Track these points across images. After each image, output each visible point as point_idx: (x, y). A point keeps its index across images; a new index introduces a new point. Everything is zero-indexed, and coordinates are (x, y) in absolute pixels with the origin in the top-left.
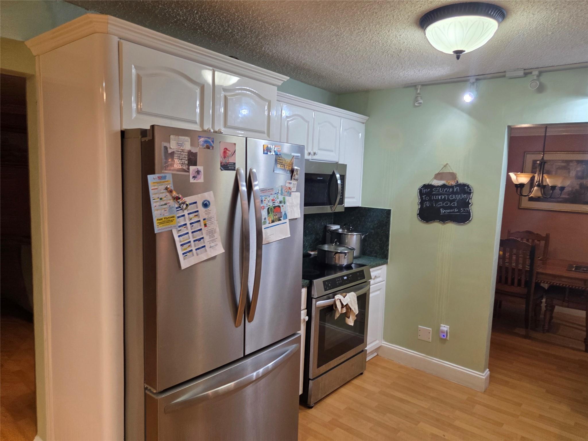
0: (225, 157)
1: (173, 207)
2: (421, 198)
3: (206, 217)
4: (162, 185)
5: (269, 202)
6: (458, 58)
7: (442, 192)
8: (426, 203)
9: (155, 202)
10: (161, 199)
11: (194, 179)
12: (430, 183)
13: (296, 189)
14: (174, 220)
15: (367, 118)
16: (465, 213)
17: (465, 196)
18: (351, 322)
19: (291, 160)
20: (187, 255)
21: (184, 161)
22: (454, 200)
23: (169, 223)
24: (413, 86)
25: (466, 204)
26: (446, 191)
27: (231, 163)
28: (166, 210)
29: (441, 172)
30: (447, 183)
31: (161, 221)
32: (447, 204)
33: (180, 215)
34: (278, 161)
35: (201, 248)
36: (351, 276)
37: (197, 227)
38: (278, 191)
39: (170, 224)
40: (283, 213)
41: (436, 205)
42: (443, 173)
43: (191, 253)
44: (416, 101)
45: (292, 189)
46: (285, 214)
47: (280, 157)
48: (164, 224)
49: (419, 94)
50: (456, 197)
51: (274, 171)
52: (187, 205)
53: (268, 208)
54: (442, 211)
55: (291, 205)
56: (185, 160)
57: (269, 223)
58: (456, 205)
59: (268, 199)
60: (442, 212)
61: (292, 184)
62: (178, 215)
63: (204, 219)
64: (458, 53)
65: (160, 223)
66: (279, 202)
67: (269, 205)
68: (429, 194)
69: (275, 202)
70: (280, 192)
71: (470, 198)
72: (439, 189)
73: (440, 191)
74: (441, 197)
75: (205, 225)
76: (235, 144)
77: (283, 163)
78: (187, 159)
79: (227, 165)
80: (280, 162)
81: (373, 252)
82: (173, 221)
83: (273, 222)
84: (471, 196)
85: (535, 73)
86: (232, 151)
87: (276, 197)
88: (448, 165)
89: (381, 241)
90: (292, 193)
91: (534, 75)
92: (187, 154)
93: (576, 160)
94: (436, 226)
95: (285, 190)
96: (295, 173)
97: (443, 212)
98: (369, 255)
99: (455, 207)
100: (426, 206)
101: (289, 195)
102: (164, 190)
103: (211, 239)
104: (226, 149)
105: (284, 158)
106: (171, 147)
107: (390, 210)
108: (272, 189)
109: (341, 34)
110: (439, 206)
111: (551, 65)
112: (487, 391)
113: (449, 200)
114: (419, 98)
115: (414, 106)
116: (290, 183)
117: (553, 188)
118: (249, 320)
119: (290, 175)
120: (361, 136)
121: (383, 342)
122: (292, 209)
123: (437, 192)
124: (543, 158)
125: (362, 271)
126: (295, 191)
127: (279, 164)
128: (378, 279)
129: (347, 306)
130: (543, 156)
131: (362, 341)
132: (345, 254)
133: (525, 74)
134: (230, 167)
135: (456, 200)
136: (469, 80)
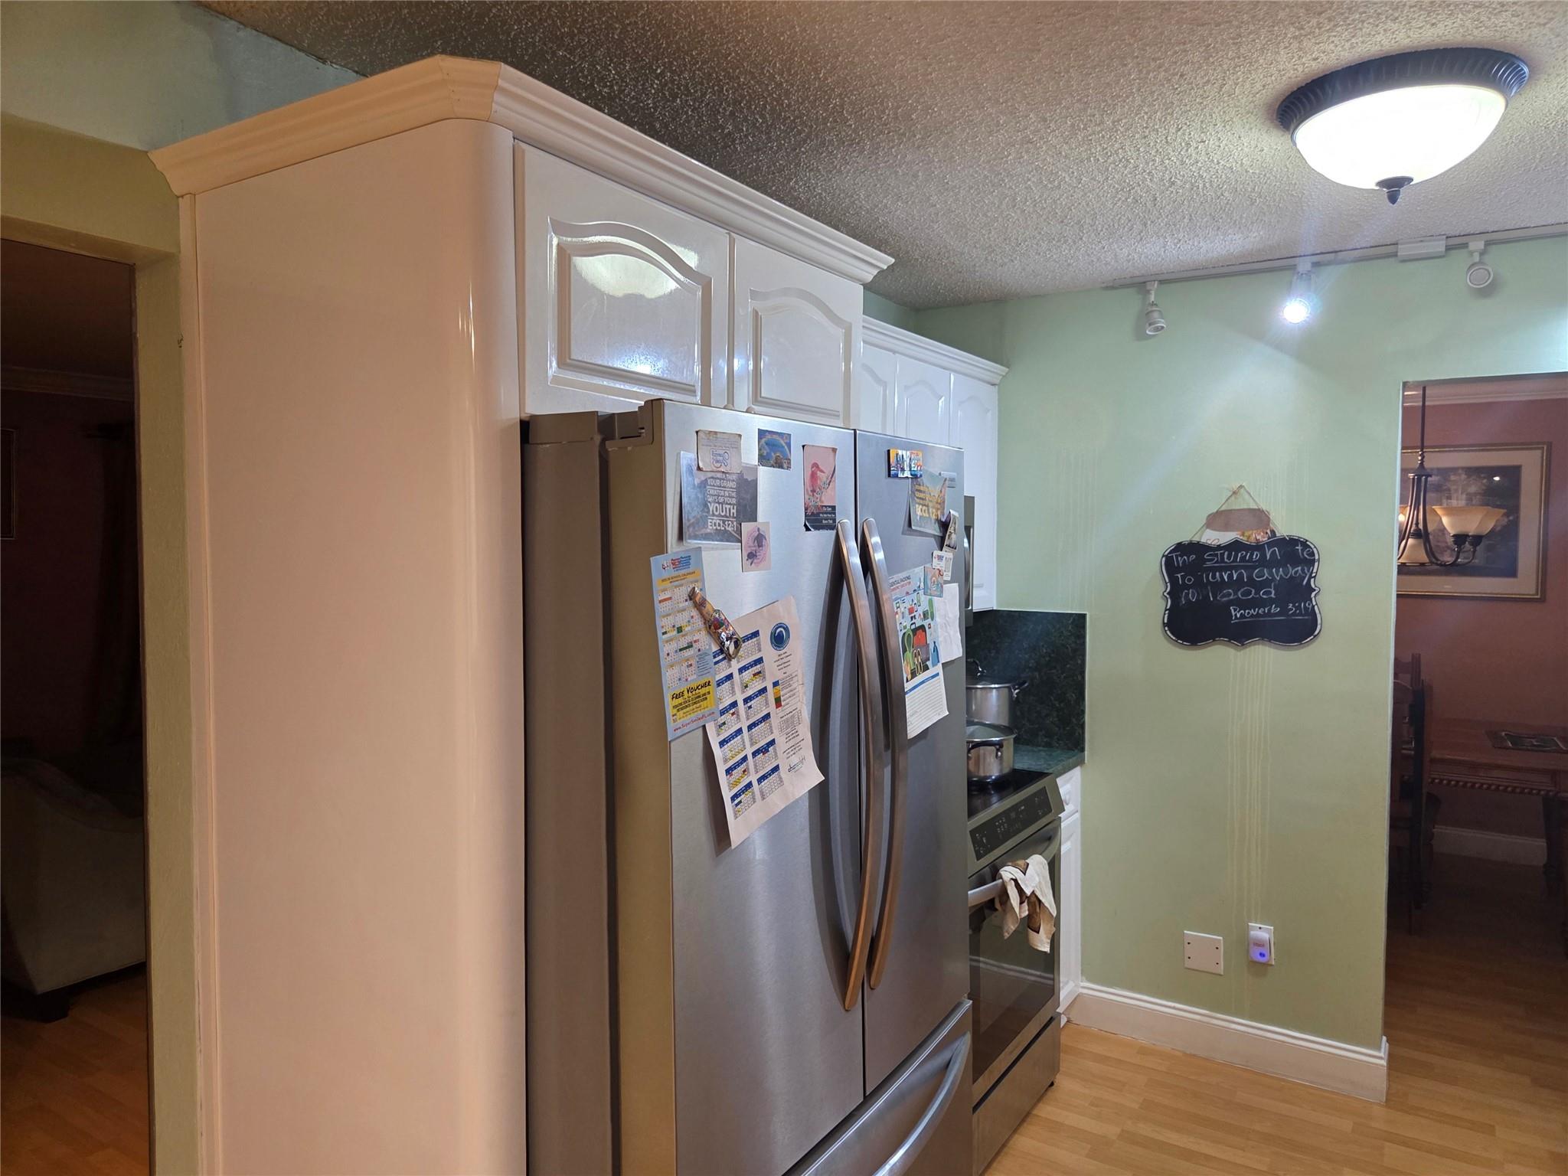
0: (813, 491)
1: (706, 654)
2: (1173, 580)
3: (779, 676)
4: (682, 585)
5: (903, 618)
6: (1393, 198)
7: (1233, 562)
8: (1187, 594)
9: (668, 641)
10: (680, 630)
11: (750, 561)
12: (1196, 539)
13: (950, 574)
14: (709, 693)
15: (1002, 370)
16: (1300, 614)
17: (1298, 571)
18: (1042, 942)
19: (941, 491)
20: (740, 802)
21: (728, 506)
22: (1266, 583)
23: (698, 705)
24: (1139, 285)
25: (1300, 591)
26: (1243, 559)
27: (826, 506)
28: (691, 665)
29: (1223, 508)
30: (1245, 539)
31: (680, 700)
32: (1247, 593)
33: (722, 675)
34: (918, 494)
35: (770, 775)
36: (1023, 808)
37: (760, 707)
38: (919, 584)
39: (700, 706)
40: (931, 647)
41: (1215, 597)
42: (1231, 510)
43: (749, 794)
44: (1150, 325)
45: (944, 574)
46: (936, 649)
47: (920, 485)
48: (688, 709)
49: (1153, 304)
50: (1271, 574)
51: (910, 525)
52: (737, 645)
53: (904, 634)
54: (1236, 613)
55: (944, 621)
56: (730, 504)
57: (908, 681)
58: (1273, 596)
59: (902, 609)
60: (1236, 615)
61: (944, 559)
62: (718, 678)
63: (776, 684)
64: (1394, 187)
65: (679, 708)
68: (1194, 569)
69: (914, 617)
70: (922, 585)
71: (1313, 575)
72: (1222, 555)
73: (1226, 560)
74: (1230, 576)
75: (778, 702)
76: (834, 450)
77: (925, 499)
78: (734, 501)
79: (818, 514)
80: (920, 498)
81: (1041, 733)
82: (708, 696)
83: (913, 675)
84: (1315, 571)
85: (1477, 245)
86: (828, 470)
87: (916, 602)
88: (1242, 491)
89: (1061, 702)
90: (945, 587)
91: (1472, 252)
92: (733, 485)
93: (1463, 468)
94: (1219, 656)
95: (932, 577)
96: (952, 529)
97: (1238, 616)
98: (1031, 743)
99: (1271, 601)
100: (1189, 602)
101: (938, 594)
102: (686, 600)
103: (791, 743)
104: (816, 466)
105: (928, 484)
106: (701, 465)
107: (1083, 616)
108: (908, 578)
109: (1041, 138)
110: (1225, 599)
111: (1522, 226)
112: (1394, 1100)
113: (1251, 582)
114: (1156, 315)
115: (1140, 335)
116: (940, 558)
117: (1460, 539)
118: (872, 983)
119: (940, 534)
120: (991, 418)
121: (1082, 984)
122: (947, 632)
123: (1217, 562)
124: (1422, 464)
125: (1043, 791)
126: (949, 579)
127: (919, 504)
128: (1068, 808)
129: (1033, 899)
130: (1422, 460)
131: (1050, 991)
132: (999, 746)
133: (1449, 248)
134: (825, 520)
135: (1272, 581)
136: (1293, 267)
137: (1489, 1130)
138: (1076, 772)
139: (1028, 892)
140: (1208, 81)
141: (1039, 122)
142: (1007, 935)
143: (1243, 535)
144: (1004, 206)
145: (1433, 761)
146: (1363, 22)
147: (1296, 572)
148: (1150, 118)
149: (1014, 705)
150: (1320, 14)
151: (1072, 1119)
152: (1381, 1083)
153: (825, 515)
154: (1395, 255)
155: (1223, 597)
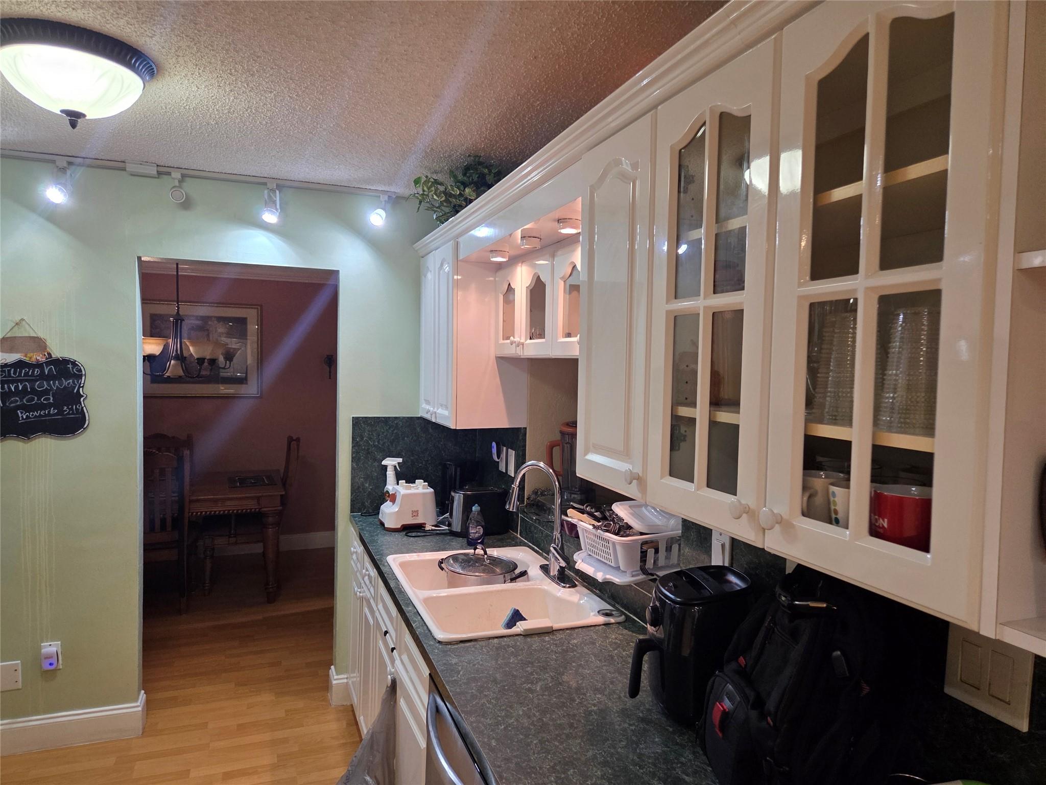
6: (73, 125)
7: (18, 376)
16: (73, 414)
17: (70, 382)
22: (46, 392)
25: (74, 398)
26: (26, 374)
29: (9, 335)
30: (27, 359)
32: (31, 400)
42: (15, 337)
54: (22, 415)
58: (51, 401)
60: (22, 417)
64: (74, 117)
71: (82, 385)
72: (10, 370)
73: (12, 375)
74: (16, 388)
84: (82, 382)
85: (176, 175)
88: (23, 323)
91: (174, 179)
94: (11, 448)
97: (25, 417)
99: (49, 406)
110: (12, 405)
111: (201, 169)
113: (33, 391)
117: (201, 361)
124: (176, 313)
130: (178, 310)
133: (160, 173)
135: (50, 390)
136: (54, 162)
137: (204, 725)
143: (26, 356)
147: (68, 384)
155: (12, 402)
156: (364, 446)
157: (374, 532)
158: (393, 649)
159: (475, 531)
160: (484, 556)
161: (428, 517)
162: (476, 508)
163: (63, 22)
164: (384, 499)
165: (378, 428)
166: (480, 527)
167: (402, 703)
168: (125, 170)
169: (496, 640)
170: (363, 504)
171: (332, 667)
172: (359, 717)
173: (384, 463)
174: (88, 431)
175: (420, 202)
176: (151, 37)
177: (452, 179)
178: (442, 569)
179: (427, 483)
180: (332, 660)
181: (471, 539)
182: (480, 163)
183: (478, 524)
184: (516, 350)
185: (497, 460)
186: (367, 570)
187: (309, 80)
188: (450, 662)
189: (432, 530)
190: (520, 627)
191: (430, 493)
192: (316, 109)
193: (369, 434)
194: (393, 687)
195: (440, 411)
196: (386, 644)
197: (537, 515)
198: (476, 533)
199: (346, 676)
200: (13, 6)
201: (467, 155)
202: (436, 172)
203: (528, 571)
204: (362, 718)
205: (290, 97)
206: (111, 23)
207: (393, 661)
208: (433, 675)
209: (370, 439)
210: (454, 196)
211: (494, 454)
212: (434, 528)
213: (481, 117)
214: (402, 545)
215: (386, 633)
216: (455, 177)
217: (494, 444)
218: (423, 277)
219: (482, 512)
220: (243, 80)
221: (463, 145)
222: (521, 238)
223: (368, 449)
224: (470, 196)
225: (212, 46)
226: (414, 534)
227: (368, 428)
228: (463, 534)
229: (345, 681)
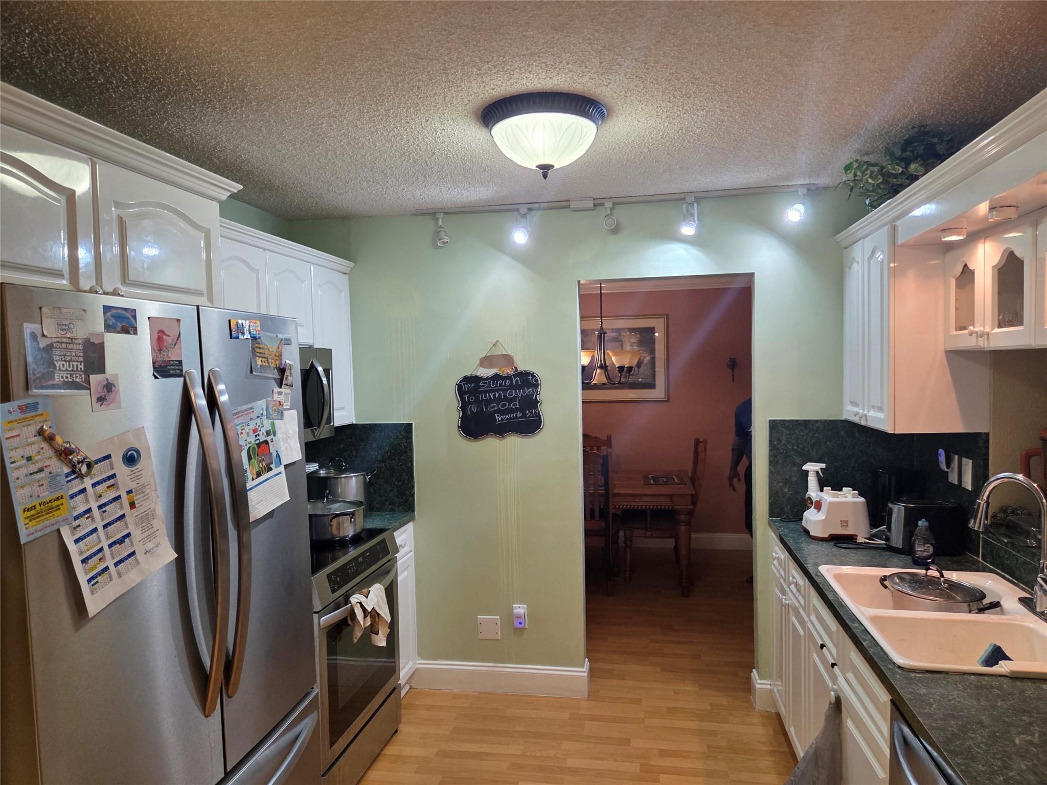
0: (160, 350)
1: (58, 475)
2: (463, 399)
3: (133, 486)
4: (30, 425)
5: (248, 436)
6: (545, 176)
7: (495, 387)
8: (471, 408)
9: (17, 468)
10: (29, 459)
11: (100, 403)
12: (474, 374)
13: (289, 404)
14: (62, 504)
15: (351, 264)
16: (532, 417)
17: (530, 390)
18: (381, 641)
19: (278, 348)
20: (97, 582)
21: (75, 364)
22: (514, 399)
23: (51, 514)
24: (432, 213)
25: (532, 403)
26: (501, 384)
27: (173, 361)
28: (42, 485)
29: (489, 354)
30: (501, 373)
31: (33, 512)
32: (504, 405)
33: (76, 490)
34: (257, 350)
35: (126, 559)
36: (368, 554)
37: (113, 511)
38: (261, 412)
39: (54, 515)
40: (274, 455)
41: (486, 408)
42: (493, 355)
43: (105, 575)
44: (440, 240)
45: (284, 404)
46: (278, 456)
47: (259, 344)
48: (41, 518)
49: (441, 227)
50: (516, 393)
51: (251, 372)
52: (89, 466)
53: (249, 447)
54: (498, 418)
55: (285, 436)
56: (77, 361)
57: (253, 480)
58: (518, 406)
59: (247, 430)
61: (283, 393)
62: (71, 492)
63: (129, 492)
64: (545, 169)
65: (31, 518)
66: (265, 434)
67: (249, 441)
68: (474, 392)
69: (258, 435)
70: (265, 413)
71: (538, 393)
72: (490, 382)
73: (491, 386)
74: (494, 396)
75: (132, 505)
76: (178, 321)
77: (265, 354)
78: (81, 359)
79: (166, 366)
80: (260, 353)
81: (387, 503)
82: (61, 507)
83: (259, 475)
84: (539, 390)
85: (609, 204)
86: (173, 334)
87: (259, 424)
88: (498, 344)
89: (399, 481)
90: (285, 413)
91: (606, 208)
92: (81, 347)
93: (628, 329)
94: (490, 444)
95: (273, 407)
96: (287, 373)
97: (500, 419)
98: (379, 510)
99: (517, 410)
100: (472, 412)
101: (279, 417)
102: (35, 436)
103: (146, 534)
104: (163, 332)
105: (266, 343)
106: (45, 333)
107: (410, 425)
108: (252, 408)
109: (341, 115)
110: (492, 410)
111: (629, 195)
112: (592, 695)
113: (506, 399)
114: (443, 234)
115: (435, 247)
116: (280, 393)
117: (621, 369)
118: (230, 692)
119: (279, 377)
120: (345, 296)
121: (418, 662)
122: (287, 443)
123: (487, 387)
124: (601, 327)
125: (384, 541)
126: (289, 407)
127: (259, 357)
128: (402, 552)
129: (374, 613)
130: (602, 324)
131: (393, 671)
132: (352, 514)
133: (595, 205)
134: (172, 370)
135: (517, 397)
136: (518, 210)
137: (638, 701)
138: (410, 527)
139: (369, 609)
140: (436, 93)
141: (337, 105)
142: (355, 640)
143: (500, 371)
144: (329, 157)
145: (614, 495)
146: (513, 71)
147: (529, 392)
148: (407, 111)
149: (368, 487)
150: (488, 63)
151: (408, 751)
152: (583, 687)
153: (173, 367)
154: (568, 207)
155: (491, 408)
156: (782, 449)
157: (798, 539)
158: (833, 665)
159: (923, 549)
160: (939, 578)
161: (860, 529)
162: (922, 523)
163: (541, 91)
164: (805, 505)
165: (797, 431)
166: (929, 545)
167: (849, 724)
168: (569, 208)
169: (972, 677)
170: (782, 509)
171: (754, 670)
172: (789, 728)
173: (805, 467)
174: (544, 431)
175: (852, 189)
176: (607, 86)
177: (888, 158)
178: (886, 587)
179: (857, 492)
180: (753, 663)
181: (916, 557)
182: (926, 133)
183: (926, 541)
184: (977, 342)
185: (947, 470)
186: (794, 578)
187: (742, 88)
188: (918, 691)
189: (865, 543)
190: (1003, 667)
191: (862, 502)
192: (744, 116)
193: (787, 438)
194: (837, 706)
195: (872, 413)
196: (823, 659)
197: (1009, 537)
198: (924, 551)
199: (769, 683)
200: (507, 88)
201: (910, 127)
202: (867, 154)
203: (1001, 603)
204: (792, 729)
205: (721, 109)
206: (577, 82)
207: (834, 679)
208: (897, 702)
209: (789, 442)
210: (895, 176)
211: (942, 463)
212: (867, 541)
213: (935, 81)
214: (833, 556)
215: (822, 646)
216: (892, 154)
217: (941, 451)
218: (847, 269)
219: (931, 528)
220: (680, 104)
221: (907, 118)
222: (990, 209)
223: (787, 453)
224: (916, 170)
225: (657, 80)
226: (844, 545)
227: (786, 431)
228: (907, 551)
229: (769, 687)
